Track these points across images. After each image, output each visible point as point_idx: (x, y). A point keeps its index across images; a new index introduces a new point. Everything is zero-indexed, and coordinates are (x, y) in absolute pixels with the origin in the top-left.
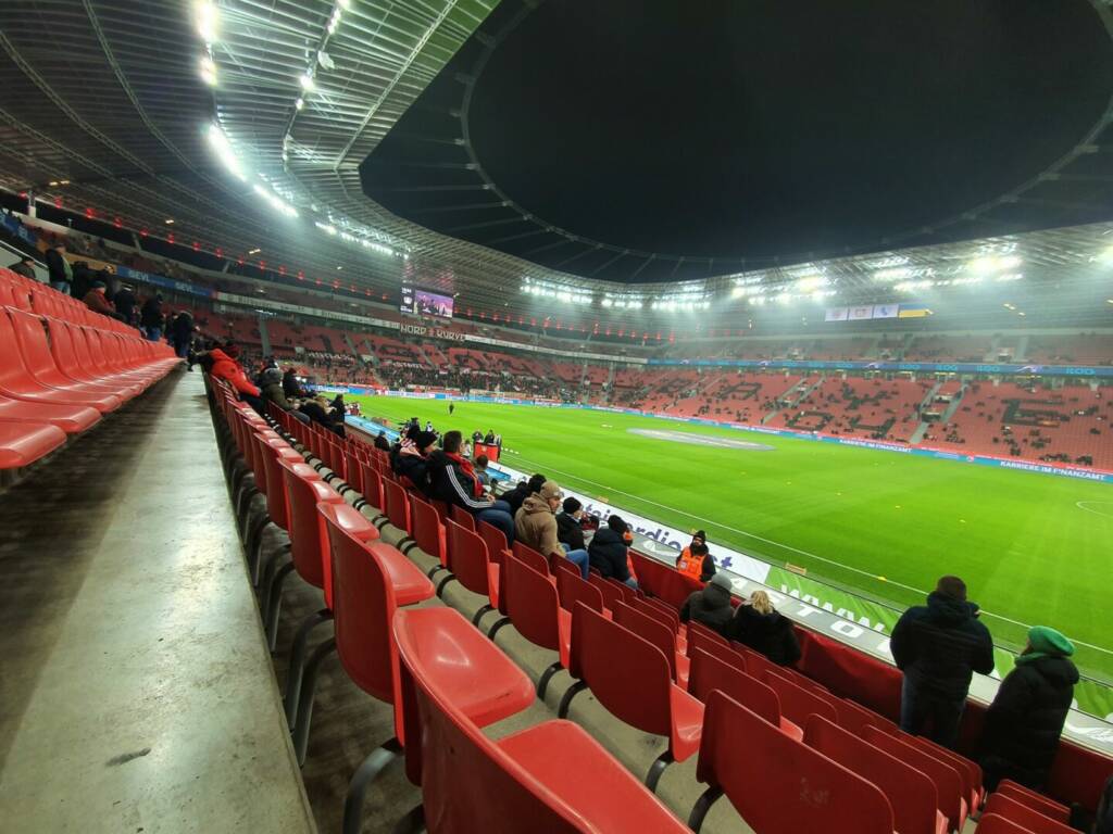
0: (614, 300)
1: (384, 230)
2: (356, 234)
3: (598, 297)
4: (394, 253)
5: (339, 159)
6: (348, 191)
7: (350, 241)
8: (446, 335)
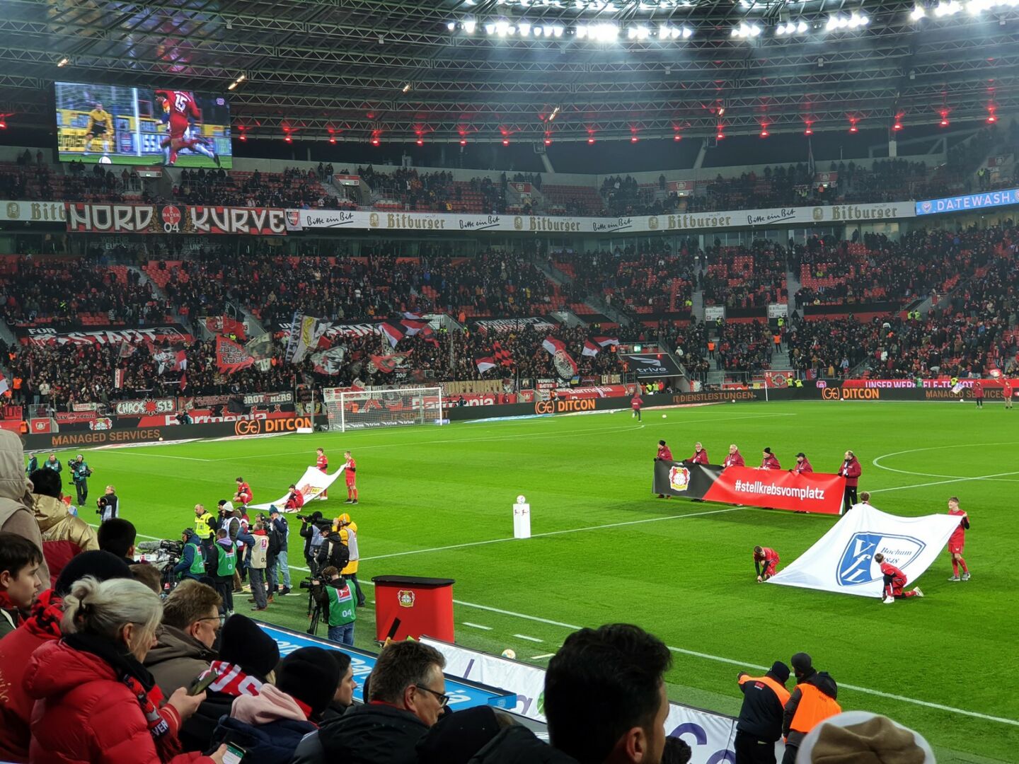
8: (222, 221)
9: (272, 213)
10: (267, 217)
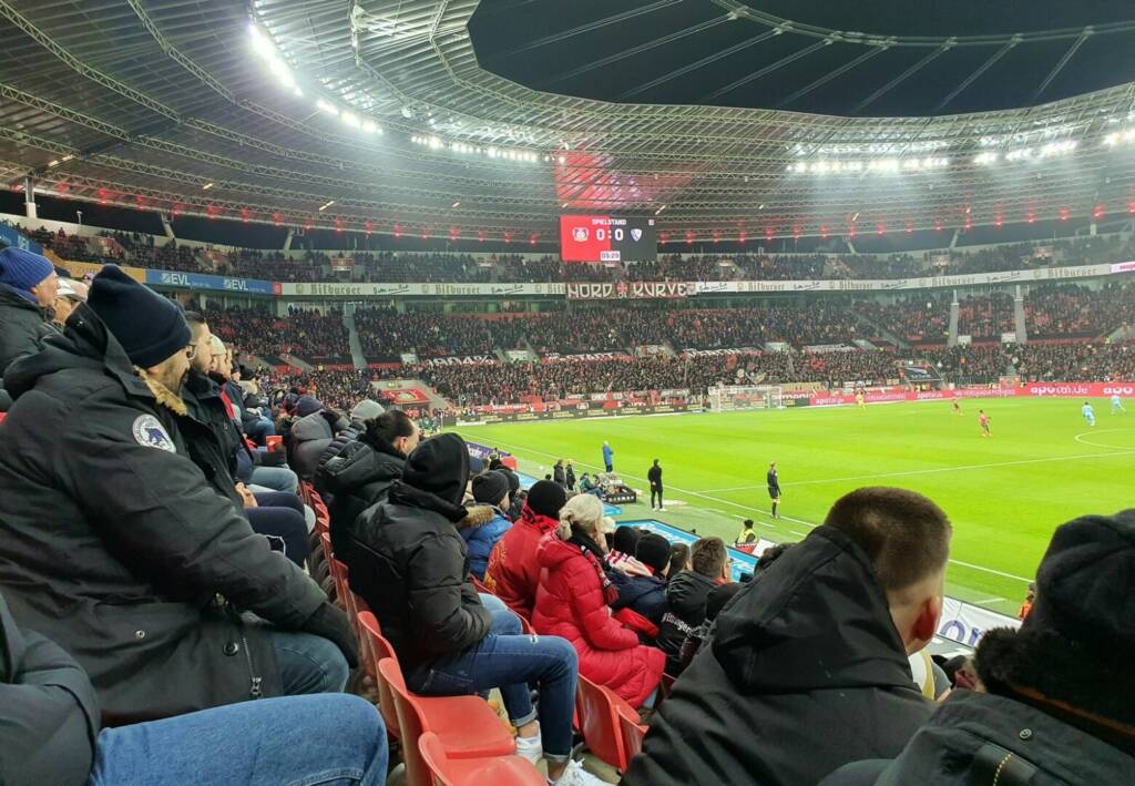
0: (1005, 149)
1: (520, 122)
2: (475, 141)
4: (541, 159)
5: (434, 21)
6: (454, 70)
7: (467, 155)
8: (650, 290)
9: (679, 285)
10: (676, 287)
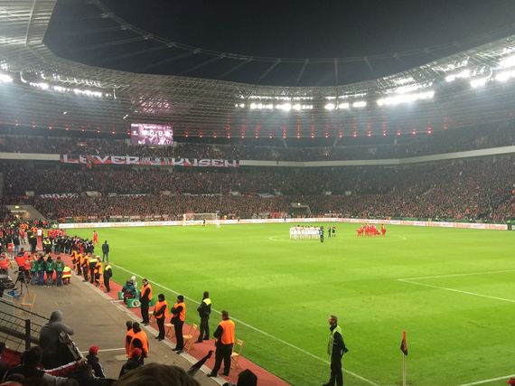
0: (337, 102)
3: (320, 102)
4: (104, 95)
7: (62, 92)
